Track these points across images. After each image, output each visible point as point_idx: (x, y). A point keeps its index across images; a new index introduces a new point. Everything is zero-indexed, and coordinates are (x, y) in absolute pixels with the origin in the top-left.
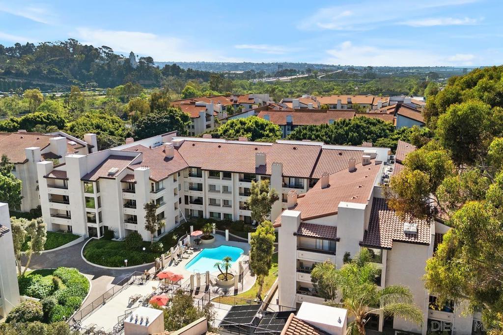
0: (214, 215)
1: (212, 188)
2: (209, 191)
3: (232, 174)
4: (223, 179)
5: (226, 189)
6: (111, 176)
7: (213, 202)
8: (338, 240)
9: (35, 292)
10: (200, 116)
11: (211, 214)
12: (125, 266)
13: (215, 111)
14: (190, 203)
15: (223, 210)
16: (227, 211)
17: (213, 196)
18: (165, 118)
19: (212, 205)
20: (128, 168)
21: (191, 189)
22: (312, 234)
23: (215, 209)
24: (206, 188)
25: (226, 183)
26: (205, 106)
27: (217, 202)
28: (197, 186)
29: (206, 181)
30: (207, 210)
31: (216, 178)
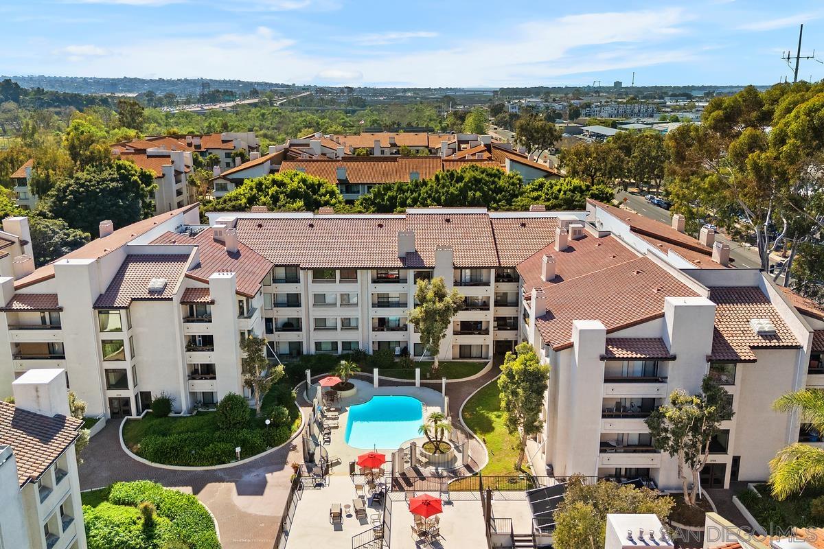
0: (323, 346)
1: (320, 300)
2: (314, 305)
3: (359, 271)
4: (340, 282)
5: (346, 301)
6: (156, 295)
7: (321, 324)
8: (674, 358)
9: (112, 541)
10: (164, 175)
11: (318, 345)
12: (237, 459)
13: (185, 166)
14: (276, 331)
15: (341, 336)
16: (349, 336)
17: (321, 313)
18: (112, 180)
19: (319, 329)
20: (187, 276)
21: (277, 305)
22: (629, 355)
23: (325, 337)
24: (307, 301)
25: (347, 288)
26: (169, 156)
27: (329, 324)
28: (286, 299)
29: (307, 288)
30: (309, 339)
31: (328, 282)
